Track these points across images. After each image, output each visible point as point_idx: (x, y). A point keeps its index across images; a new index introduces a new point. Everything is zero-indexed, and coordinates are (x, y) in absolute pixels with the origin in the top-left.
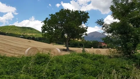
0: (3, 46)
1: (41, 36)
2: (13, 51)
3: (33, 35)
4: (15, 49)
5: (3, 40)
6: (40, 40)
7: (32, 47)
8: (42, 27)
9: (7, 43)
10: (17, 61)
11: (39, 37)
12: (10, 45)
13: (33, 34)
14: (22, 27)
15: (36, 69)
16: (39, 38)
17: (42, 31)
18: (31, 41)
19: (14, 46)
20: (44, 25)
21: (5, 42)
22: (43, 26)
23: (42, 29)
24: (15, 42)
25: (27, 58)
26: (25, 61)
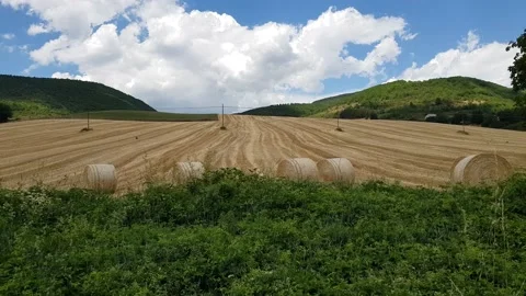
0: (373, 155)
1: (510, 105)
2: (407, 170)
3: (474, 106)
4: (413, 163)
5: (370, 136)
6: (505, 121)
7: (478, 154)
8: (510, 69)
9: (385, 145)
10: (441, 203)
11: (502, 108)
12: (396, 151)
13: (475, 102)
14: (430, 81)
15: (517, 235)
16: (499, 114)
17: (513, 83)
18: (468, 128)
19: (410, 154)
20: (521, 56)
21: (377, 143)
22: (516, 63)
23: (512, 76)
24: (410, 139)
25: (474, 191)
26: (470, 202)
